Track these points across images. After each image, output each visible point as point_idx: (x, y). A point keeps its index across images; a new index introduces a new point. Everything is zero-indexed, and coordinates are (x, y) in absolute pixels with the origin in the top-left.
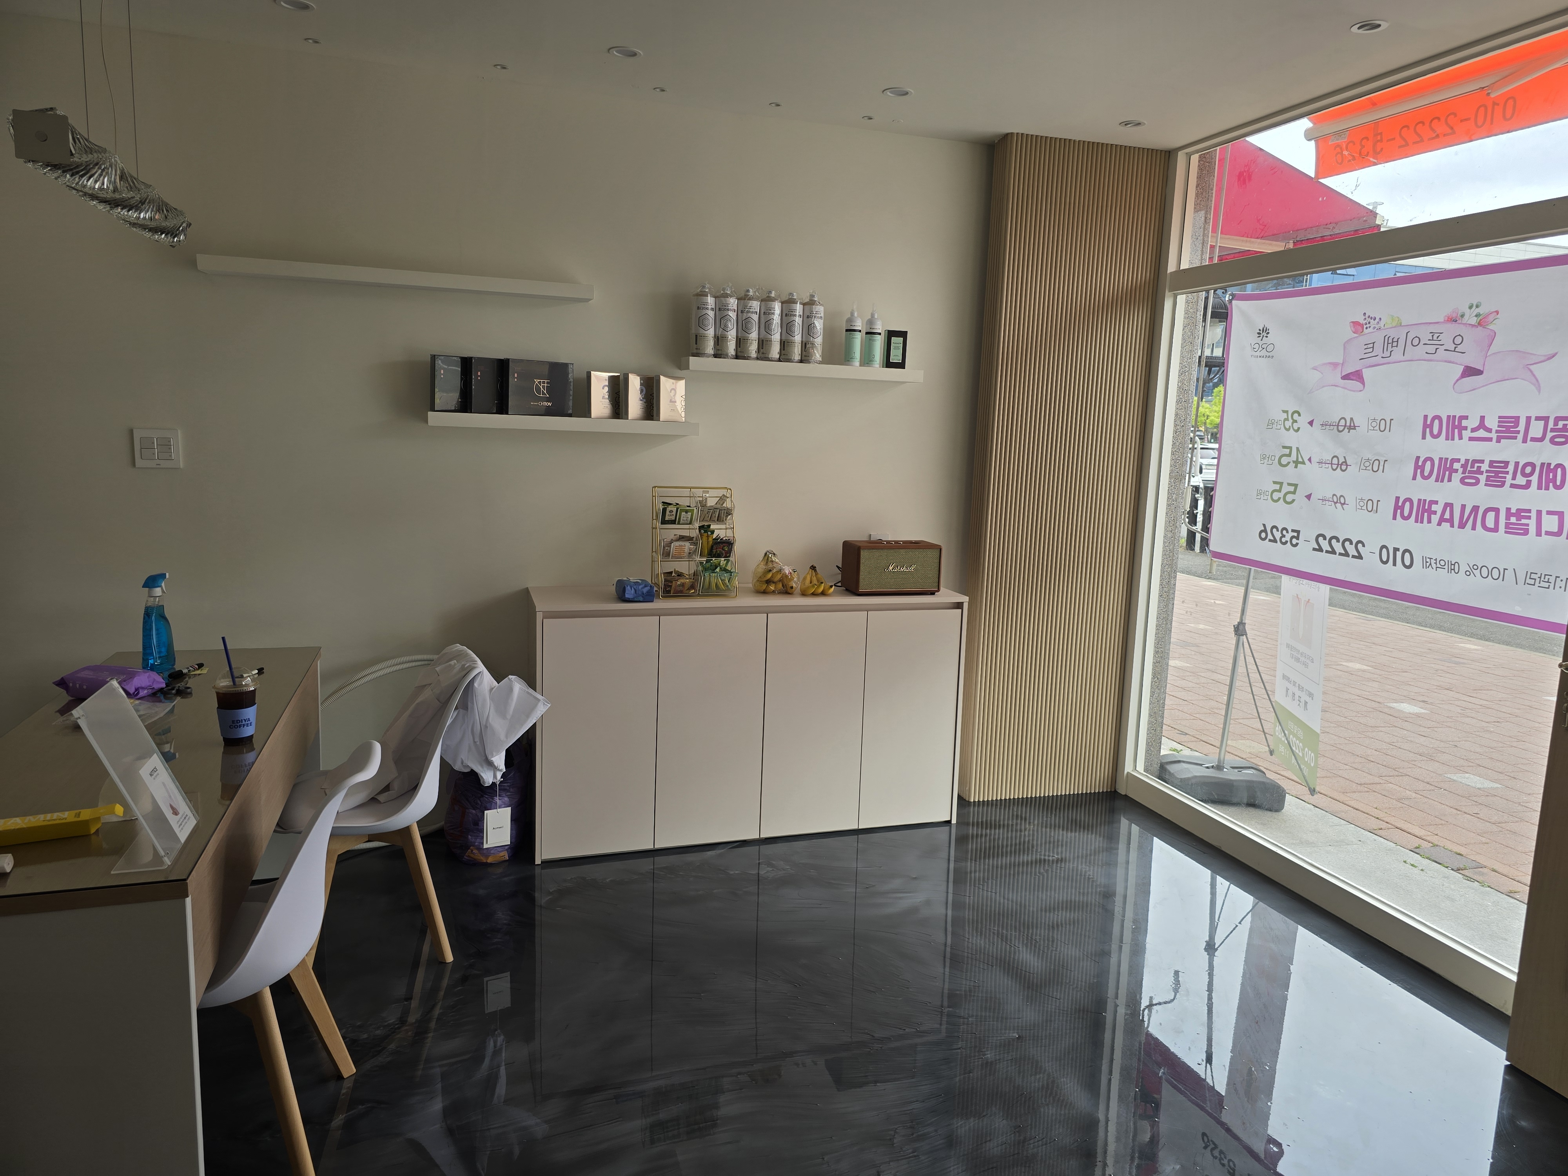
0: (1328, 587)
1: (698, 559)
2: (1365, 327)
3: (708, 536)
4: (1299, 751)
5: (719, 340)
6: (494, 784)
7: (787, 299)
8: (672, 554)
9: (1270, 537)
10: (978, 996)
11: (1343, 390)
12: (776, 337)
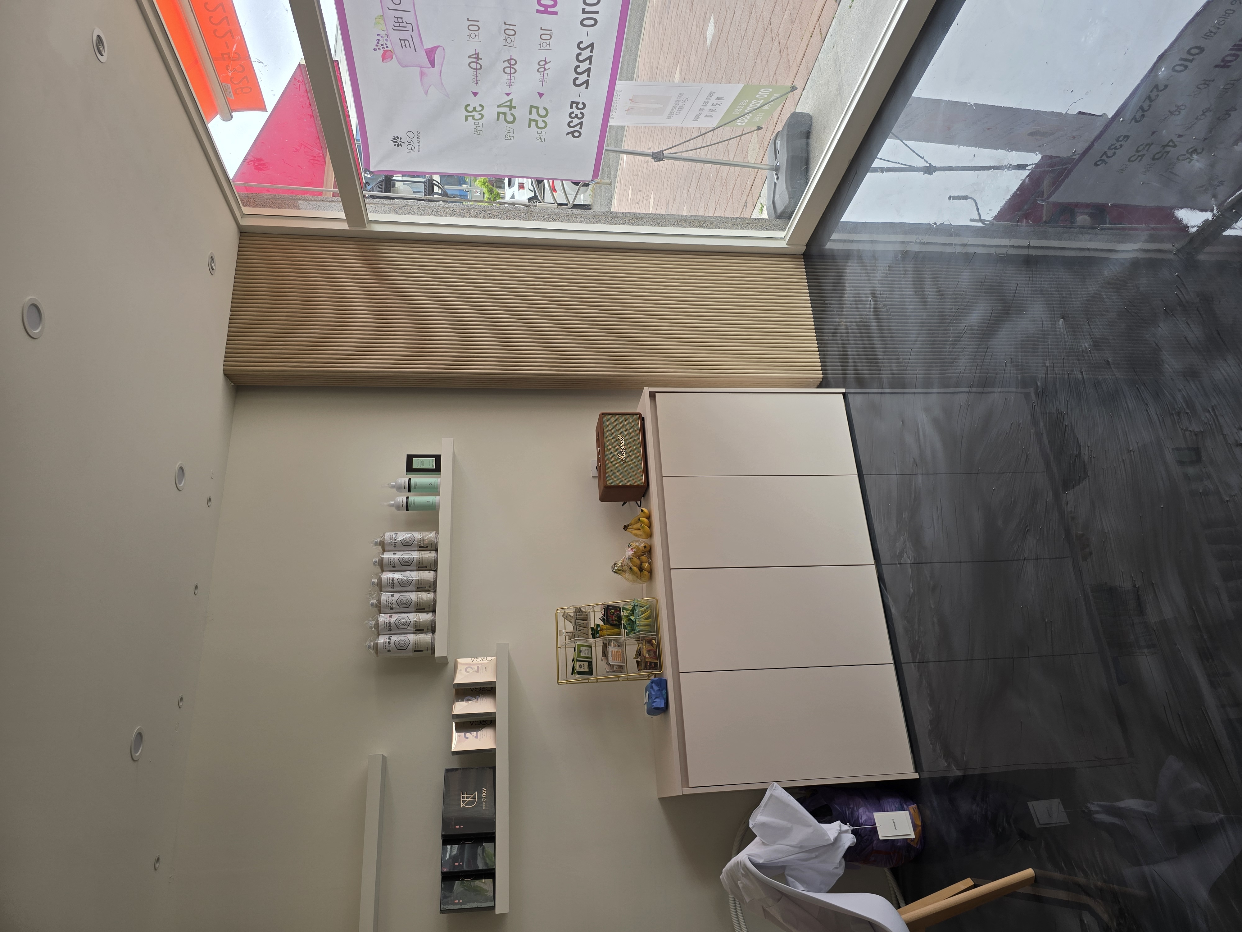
0: (618, 82)
1: (623, 638)
2: (386, 49)
3: (602, 630)
4: (759, 103)
5: (419, 629)
6: (853, 832)
7: (378, 567)
8: (620, 663)
9: (578, 128)
10: (1022, 359)
11: (444, 65)
12: (415, 575)
